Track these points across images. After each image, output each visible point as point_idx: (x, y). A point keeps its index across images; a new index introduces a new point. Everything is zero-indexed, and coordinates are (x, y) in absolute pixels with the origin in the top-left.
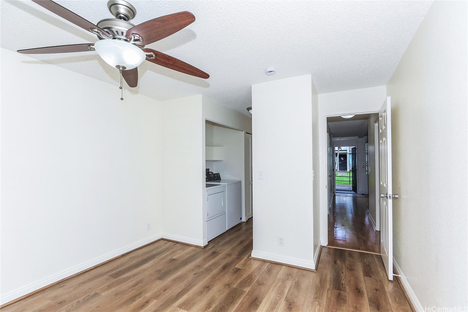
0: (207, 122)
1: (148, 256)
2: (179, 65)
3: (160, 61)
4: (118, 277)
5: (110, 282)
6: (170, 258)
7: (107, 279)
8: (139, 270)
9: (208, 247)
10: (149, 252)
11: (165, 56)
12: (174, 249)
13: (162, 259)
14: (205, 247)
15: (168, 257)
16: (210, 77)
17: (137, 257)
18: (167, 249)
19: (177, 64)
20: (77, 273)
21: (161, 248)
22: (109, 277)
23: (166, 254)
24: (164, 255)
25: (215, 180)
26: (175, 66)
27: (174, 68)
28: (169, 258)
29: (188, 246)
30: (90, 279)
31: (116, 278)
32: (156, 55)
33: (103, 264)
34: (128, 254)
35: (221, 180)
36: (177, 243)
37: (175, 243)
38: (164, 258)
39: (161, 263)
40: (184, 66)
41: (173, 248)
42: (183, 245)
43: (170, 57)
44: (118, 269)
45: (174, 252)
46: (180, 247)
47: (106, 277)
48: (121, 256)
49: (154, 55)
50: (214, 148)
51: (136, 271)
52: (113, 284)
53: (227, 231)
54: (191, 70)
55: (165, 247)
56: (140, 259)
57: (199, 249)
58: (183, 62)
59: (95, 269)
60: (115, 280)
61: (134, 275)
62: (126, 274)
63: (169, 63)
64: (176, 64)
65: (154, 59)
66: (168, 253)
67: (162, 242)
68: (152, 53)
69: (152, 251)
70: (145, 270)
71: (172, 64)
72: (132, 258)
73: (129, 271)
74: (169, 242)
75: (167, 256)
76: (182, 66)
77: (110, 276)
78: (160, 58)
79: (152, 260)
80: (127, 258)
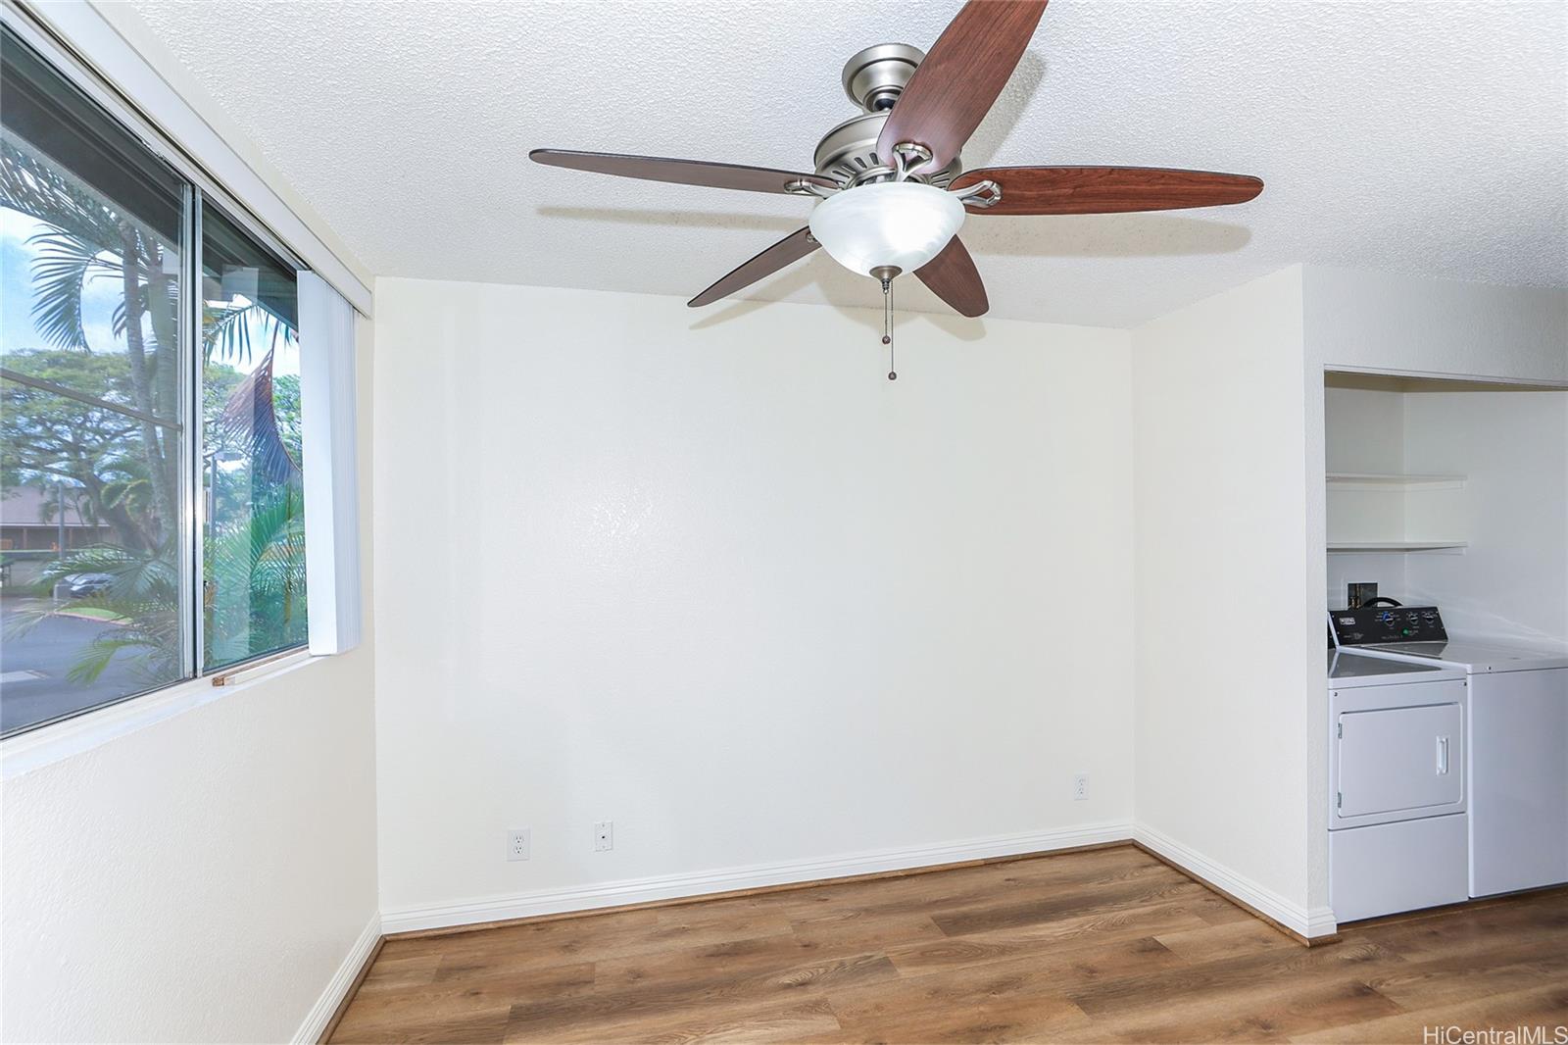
0: (1335, 379)
1: (1068, 895)
2: (1103, 188)
3: (1022, 198)
4: (957, 933)
5: (932, 942)
6: (1140, 936)
7: (926, 927)
8: (1022, 934)
9: (1338, 950)
10: (1075, 880)
11: (1036, 172)
12: (1170, 903)
13: (1114, 926)
14: (1318, 944)
15: (1137, 927)
16: (1265, 188)
17: (1031, 884)
18: (1142, 894)
19: (1091, 188)
20: (860, 873)
21: (1122, 879)
22: (932, 921)
23: (1131, 912)
24: (1125, 913)
25: (1407, 638)
26: (1086, 196)
27: (1085, 207)
28: (1141, 932)
29: (1236, 912)
30: (886, 906)
31: (948, 934)
32: (1000, 184)
33: (928, 870)
34: (1006, 862)
35: (1446, 638)
36: (1193, 879)
37: (1182, 878)
38: (1122, 925)
39: (1103, 942)
40: (1123, 182)
41: (1167, 894)
42: (1212, 897)
43: (1053, 170)
44: (964, 904)
45: (1167, 914)
46: (1197, 902)
47: (924, 917)
48: (983, 863)
49: (995, 188)
50: (1408, 487)
51: (1014, 936)
52: (937, 950)
53: (1473, 903)
54: (1161, 186)
55: (1138, 880)
56: (1037, 896)
57: (1285, 944)
58: (1112, 170)
59: (906, 882)
60: (945, 940)
61: (1003, 950)
62: (981, 935)
63: (1059, 196)
64: (1085, 189)
65: (999, 202)
66: (1140, 910)
67: (1132, 858)
68: (986, 183)
69: (1087, 879)
70: (1040, 944)
71: (1072, 194)
72: (1012, 883)
73: (993, 928)
74: (1156, 865)
75: (1136, 919)
76: (1115, 188)
77: (936, 919)
78: (1019, 188)
79: (1075, 915)
80: (998, 876)
